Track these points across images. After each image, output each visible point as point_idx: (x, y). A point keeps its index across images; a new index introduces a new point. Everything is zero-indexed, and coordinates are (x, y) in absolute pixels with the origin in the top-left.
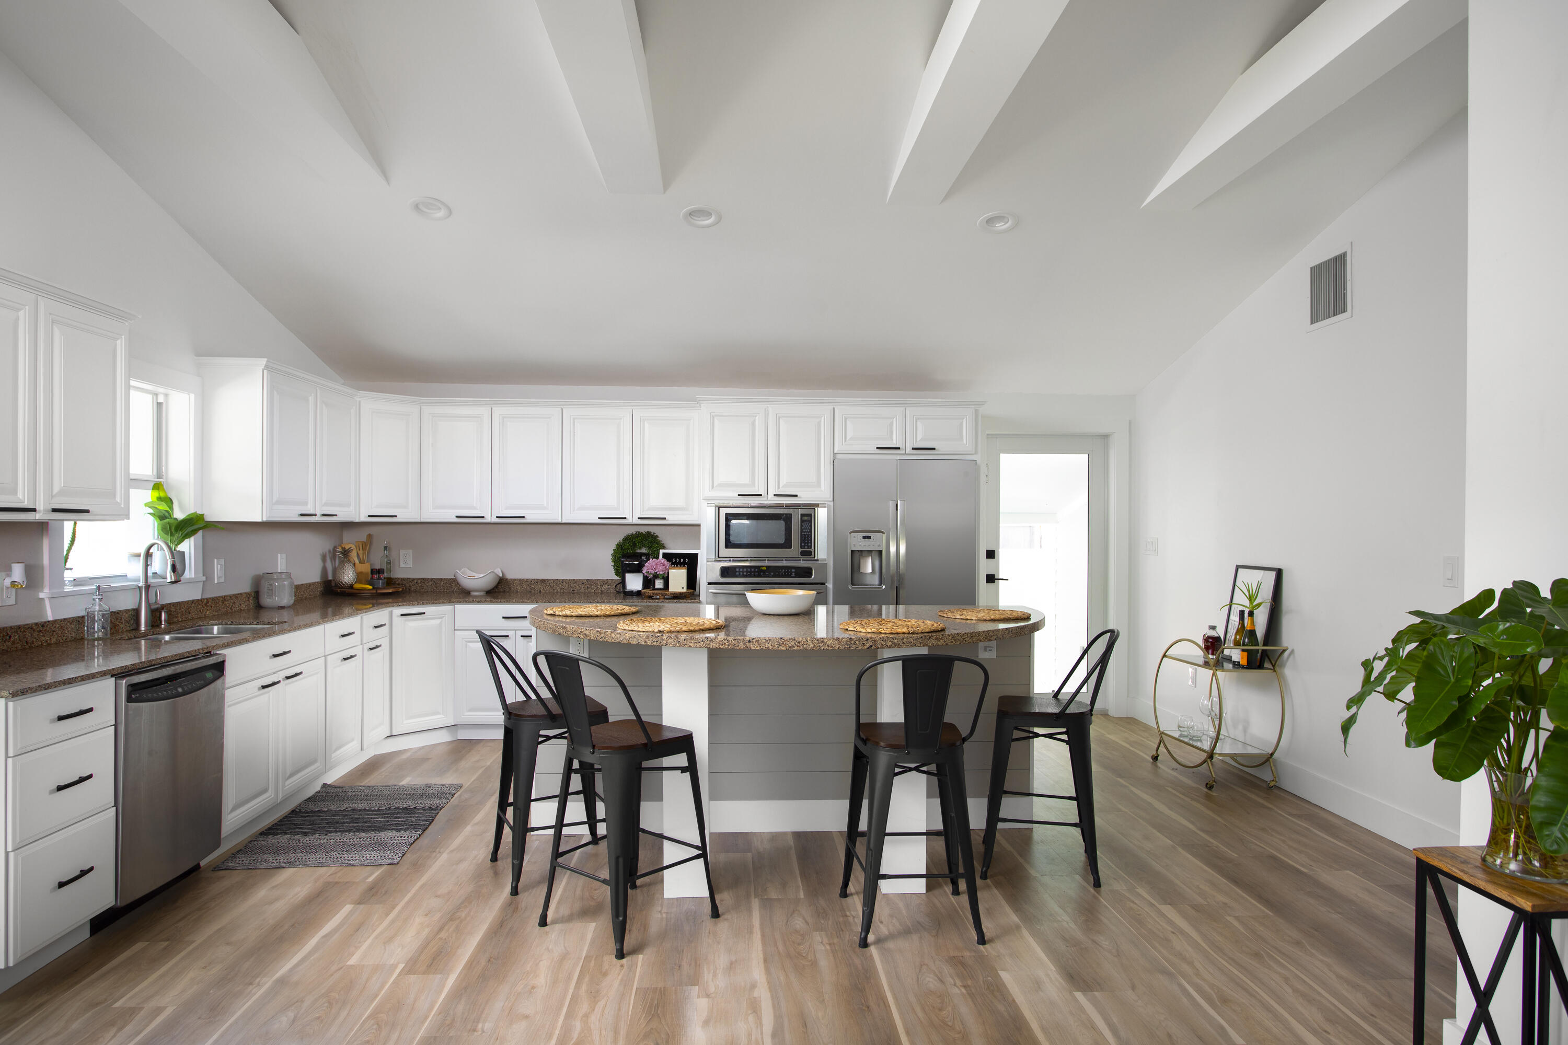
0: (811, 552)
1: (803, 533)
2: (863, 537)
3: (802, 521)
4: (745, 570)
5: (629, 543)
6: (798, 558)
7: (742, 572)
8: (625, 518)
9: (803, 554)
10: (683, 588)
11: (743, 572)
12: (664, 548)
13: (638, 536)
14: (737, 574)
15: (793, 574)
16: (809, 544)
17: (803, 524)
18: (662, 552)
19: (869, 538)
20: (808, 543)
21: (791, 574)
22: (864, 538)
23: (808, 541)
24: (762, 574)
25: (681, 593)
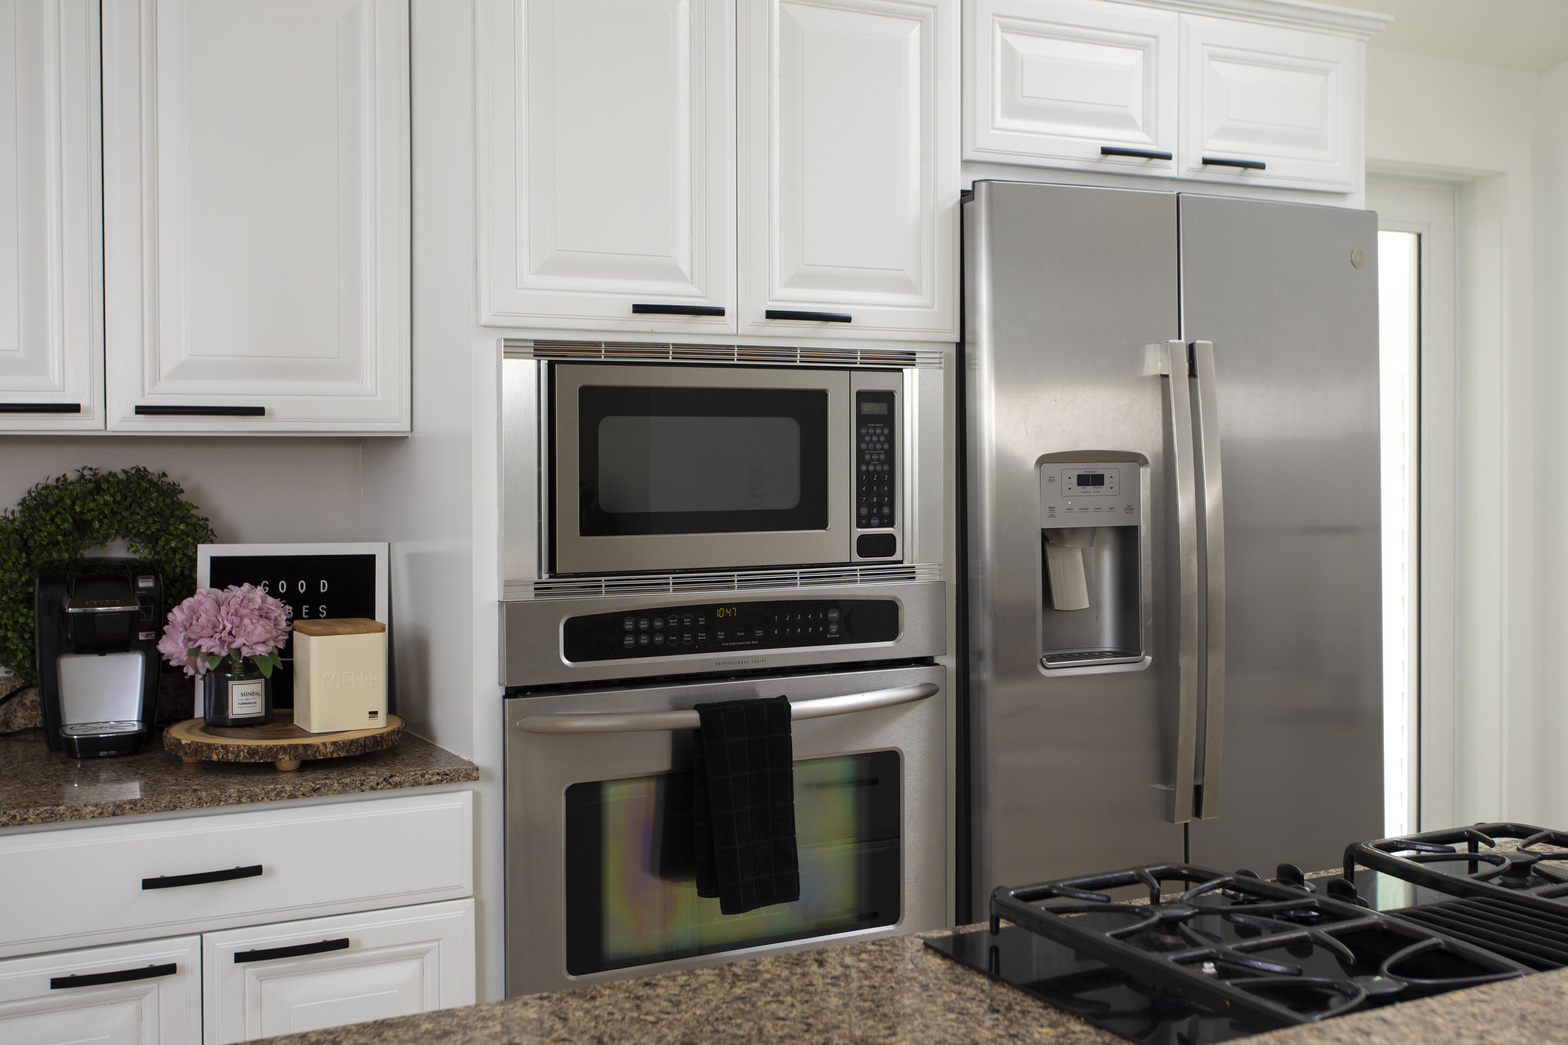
0: (892, 538)
1: (864, 468)
2: (1080, 477)
3: (862, 420)
4: (658, 624)
5: (52, 519)
6: (850, 564)
7: (645, 632)
8: (75, 408)
9: (867, 546)
10: (373, 714)
11: (651, 632)
12: (210, 537)
13: (98, 489)
14: (629, 641)
15: (834, 628)
16: (886, 510)
17: (863, 431)
18: (205, 553)
19: (1098, 480)
20: (880, 506)
21: (827, 630)
22: (1083, 480)
23: (881, 498)
24: (721, 635)
25: (375, 740)
